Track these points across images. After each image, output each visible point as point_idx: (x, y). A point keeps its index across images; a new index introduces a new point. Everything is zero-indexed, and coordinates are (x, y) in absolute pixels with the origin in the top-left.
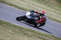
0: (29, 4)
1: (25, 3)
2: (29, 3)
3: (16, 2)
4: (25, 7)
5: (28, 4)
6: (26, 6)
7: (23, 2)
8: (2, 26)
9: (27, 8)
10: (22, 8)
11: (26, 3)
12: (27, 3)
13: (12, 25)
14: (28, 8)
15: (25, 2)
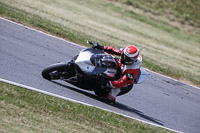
0: (189, 57)
1: (175, 51)
2: (190, 53)
3: (147, 50)
4: (175, 65)
5: (186, 55)
6: (180, 62)
7: (171, 50)
8: (99, 127)
9: (183, 68)
10: (166, 68)
11: (179, 53)
12: (183, 51)
13: (132, 123)
14: (186, 69)
15: (176, 48)
